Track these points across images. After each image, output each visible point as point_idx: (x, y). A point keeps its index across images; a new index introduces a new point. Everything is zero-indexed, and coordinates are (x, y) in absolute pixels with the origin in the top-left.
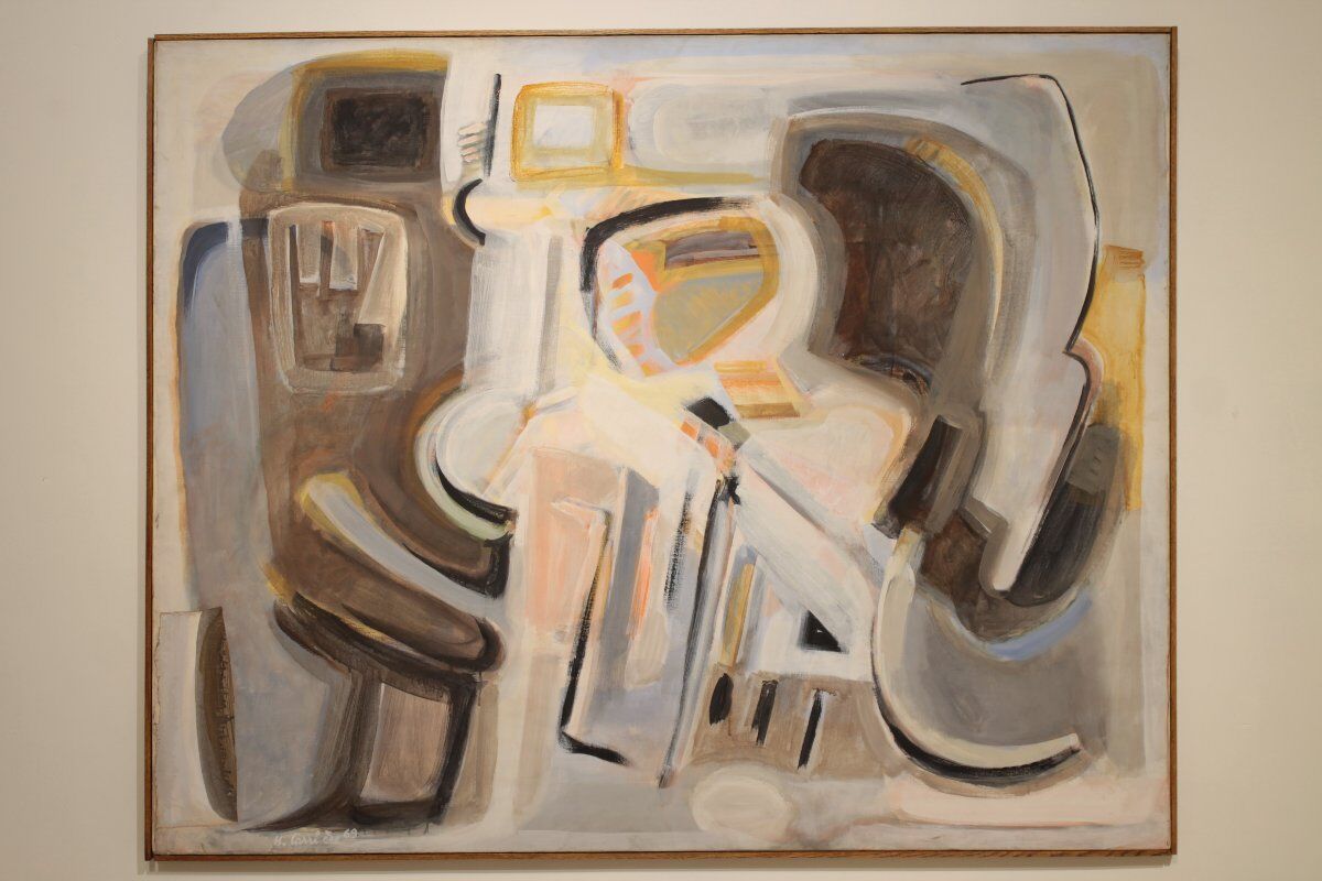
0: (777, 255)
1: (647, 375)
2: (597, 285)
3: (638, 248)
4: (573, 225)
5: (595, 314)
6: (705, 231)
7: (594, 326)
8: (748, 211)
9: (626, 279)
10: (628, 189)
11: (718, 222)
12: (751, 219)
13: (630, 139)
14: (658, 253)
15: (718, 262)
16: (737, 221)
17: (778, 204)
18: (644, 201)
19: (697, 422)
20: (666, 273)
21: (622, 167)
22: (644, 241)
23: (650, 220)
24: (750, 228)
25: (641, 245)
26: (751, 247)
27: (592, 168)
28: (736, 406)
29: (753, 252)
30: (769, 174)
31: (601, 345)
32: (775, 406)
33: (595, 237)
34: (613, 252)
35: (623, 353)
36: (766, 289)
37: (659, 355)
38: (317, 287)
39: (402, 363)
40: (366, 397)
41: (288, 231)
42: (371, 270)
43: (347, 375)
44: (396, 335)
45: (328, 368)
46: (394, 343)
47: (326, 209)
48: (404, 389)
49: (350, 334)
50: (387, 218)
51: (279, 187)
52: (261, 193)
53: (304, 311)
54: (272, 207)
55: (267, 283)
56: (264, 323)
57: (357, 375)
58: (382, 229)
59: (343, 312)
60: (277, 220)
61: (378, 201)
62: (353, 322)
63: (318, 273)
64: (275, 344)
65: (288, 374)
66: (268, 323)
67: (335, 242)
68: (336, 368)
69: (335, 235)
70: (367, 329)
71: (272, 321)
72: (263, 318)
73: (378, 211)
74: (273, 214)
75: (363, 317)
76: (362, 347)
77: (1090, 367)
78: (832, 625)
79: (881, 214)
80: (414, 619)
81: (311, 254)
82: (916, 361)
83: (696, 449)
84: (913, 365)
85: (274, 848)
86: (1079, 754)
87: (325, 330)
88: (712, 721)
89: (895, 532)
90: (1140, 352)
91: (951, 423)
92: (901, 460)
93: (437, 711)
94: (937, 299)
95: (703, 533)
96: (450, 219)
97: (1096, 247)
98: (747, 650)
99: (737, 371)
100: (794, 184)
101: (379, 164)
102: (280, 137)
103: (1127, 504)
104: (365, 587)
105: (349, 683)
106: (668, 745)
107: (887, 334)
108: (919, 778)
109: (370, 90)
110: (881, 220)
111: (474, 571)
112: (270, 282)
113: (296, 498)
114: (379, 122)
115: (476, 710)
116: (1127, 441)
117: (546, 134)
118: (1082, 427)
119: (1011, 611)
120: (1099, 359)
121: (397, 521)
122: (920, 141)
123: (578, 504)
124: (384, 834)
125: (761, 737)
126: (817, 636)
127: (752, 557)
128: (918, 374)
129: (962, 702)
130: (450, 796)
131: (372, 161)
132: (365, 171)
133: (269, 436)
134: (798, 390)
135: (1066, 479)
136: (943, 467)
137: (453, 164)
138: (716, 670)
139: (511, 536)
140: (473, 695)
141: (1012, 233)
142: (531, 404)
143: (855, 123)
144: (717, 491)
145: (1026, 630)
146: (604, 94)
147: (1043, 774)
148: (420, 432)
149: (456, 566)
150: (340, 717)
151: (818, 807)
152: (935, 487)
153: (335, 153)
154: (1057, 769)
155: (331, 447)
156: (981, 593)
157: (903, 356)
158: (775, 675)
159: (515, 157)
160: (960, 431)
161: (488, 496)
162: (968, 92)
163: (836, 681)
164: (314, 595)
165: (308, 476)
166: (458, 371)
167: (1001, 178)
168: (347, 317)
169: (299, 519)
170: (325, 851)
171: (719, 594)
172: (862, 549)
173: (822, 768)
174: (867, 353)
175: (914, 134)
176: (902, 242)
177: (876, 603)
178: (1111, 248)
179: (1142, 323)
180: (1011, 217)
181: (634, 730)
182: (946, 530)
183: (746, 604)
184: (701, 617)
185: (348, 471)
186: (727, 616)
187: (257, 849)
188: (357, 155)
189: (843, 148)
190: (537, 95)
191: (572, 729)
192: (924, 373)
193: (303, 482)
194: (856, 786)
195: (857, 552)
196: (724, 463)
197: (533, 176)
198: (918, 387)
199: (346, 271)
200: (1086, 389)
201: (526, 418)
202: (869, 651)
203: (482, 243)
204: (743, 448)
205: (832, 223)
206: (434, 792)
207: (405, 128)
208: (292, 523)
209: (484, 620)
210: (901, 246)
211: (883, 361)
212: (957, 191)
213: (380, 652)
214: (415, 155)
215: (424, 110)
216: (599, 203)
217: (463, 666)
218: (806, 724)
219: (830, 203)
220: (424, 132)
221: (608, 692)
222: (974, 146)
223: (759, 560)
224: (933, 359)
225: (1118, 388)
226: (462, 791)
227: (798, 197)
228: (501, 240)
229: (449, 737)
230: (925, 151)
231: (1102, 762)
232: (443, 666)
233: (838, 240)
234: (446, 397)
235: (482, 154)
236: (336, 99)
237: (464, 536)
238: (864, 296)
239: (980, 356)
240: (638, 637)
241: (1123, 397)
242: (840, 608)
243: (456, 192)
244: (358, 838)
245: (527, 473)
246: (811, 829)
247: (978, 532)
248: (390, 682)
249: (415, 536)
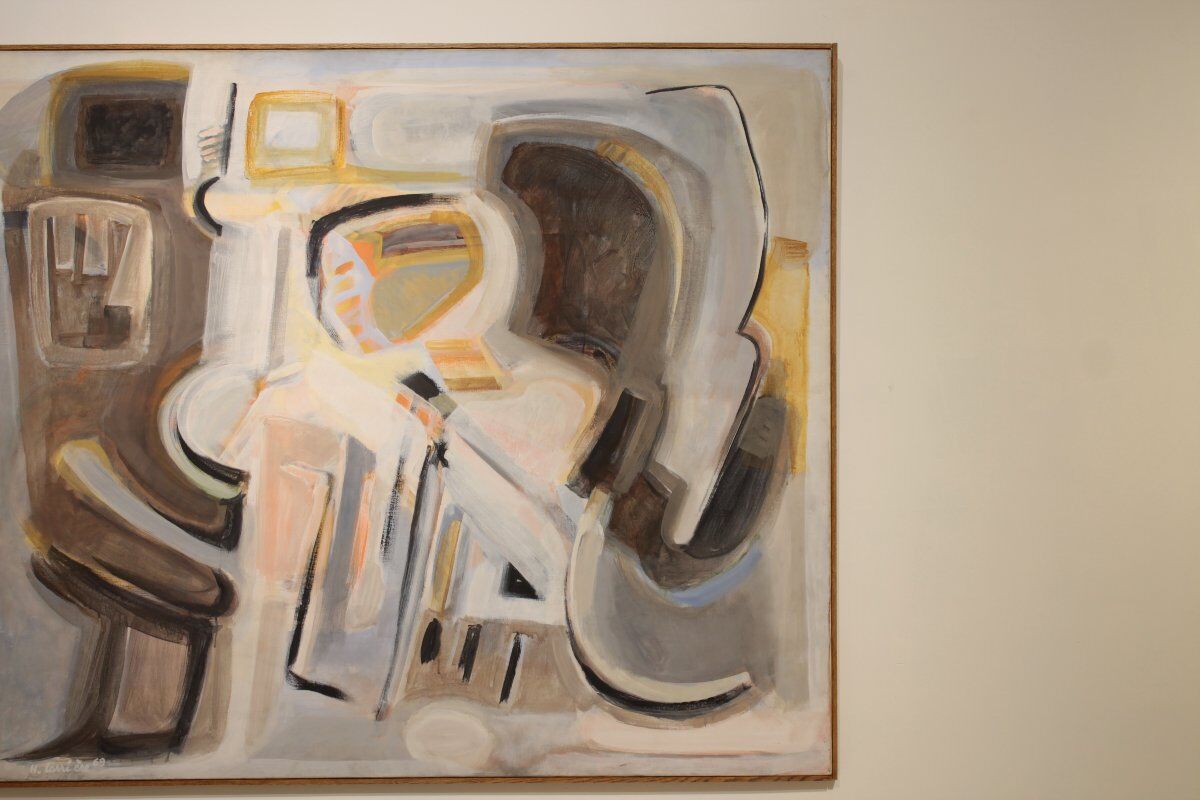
0: (481, 245)
1: (366, 352)
2: (322, 272)
3: (358, 238)
4: (300, 218)
5: (320, 297)
6: (417, 223)
7: (319, 308)
8: (455, 205)
9: (347, 266)
10: (350, 186)
11: (429, 216)
12: (458, 213)
13: (352, 142)
14: (378, 242)
15: (429, 252)
16: (446, 215)
17: (483, 201)
18: (364, 196)
19: (410, 394)
20: (384, 260)
21: (344, 166)
22: (363, 233)
23: (369, 214)
24: (458, 221)
25: (361, 237)
26: (459, 238)
27: (317, 167)
28: (446, 380)
29: (461, 242)
30: (474, 173)
31: (325, 325)
32: (480, 380)
33: (320, 229)
34: (336, 242)
35: (344, 332)
36: (472, 275)
37: (376, 334)
38: (71, 273)
39: (147, 341)
40: (115, 371)
41: (45, 222)
42: (120, 257)
43: (99, 352)
44: (142, 316)
45: (81, 345)
46: (140, 324)
47: (79, 203)
48: (149, 364)
49: (100, 315)
50: (134, 211)
51: (37, 183)
52: (22, 189)
53: (60, 294)
54: (31, 201)
55: (27, 270)
56: (24, 305)
57: (107, 352)
58: (129, 221)
59: (94, 295)
60: (35, 213)
61: (126, 196)
62: (103, 304)
63: (72, 260)
64: (34, 324)
65: (45, 350)
66: (28, 305)
67: (88, 233)
68: (89, 345)
69: (88, 227)
70: (116, 310)
71: (31, 303)
72: (23, 300)
73: (126, 205)
74: (32, 207)
75: (113, 300)
76: (111, 327)
77: (760, 345)
78: (530, 575)
79: (574, 209)
80: (158, 570)
81: (67, 243)
82: (605, 340)
83: (409, 419)
84: (603, 344)
85: (30, 775)
86: (750, 690)
87: (79, 311)
88: (422, 662)
89: (586, 492)
90: (804, 332)
91: (637, 395)
92: (592, 427)
93: (177, 653)
94: (624, 284)
95: (415, 493)
96: (190, 212)
97: (766, 239)
98: (454, 598)
99: (446, 348)
100: (497, 183)
101: (128, 163)
102: (39, 138)
103: (793, 467)
104: (114, 542)
105: (98, 627)
106: (383, 683)
107: (579, 316)
108: (607, 711)
109: (120, 97)
110: (574, 213)
111: (210, 527)
112: (29, 268)
113: (51, 462)
114: (128, 125)
115: (213, 651)
116: (793, 412)
117: (277, 136)
118: (753, 398)
119: (689, 563)
120: (769, 339)
121: (142, 482)
122: (610, 144)
123: (304, 467)
124: (130, 763)
125: (467, 675)
126: (516, 585)
127: (458, 514)
128: (607, 351)
129: (647, 644)
130: (188, 728)
131: (122, 160)
132: (116, 169)
133: (28, 406)
134: (501, 366)
135: (738, 445)
136: (629, 435)
137: (194, 164)
138: (426, 616)
139: (244, 495)
140: (209, 639)
141: (691, 226)
142: (263, 378)
143: (552, 127)
144: (428, 456)
145: (703, 579)
146: (329, 101)
147: (718, 708)
148: (163, 403)
149: (195, 523)
150: (91, 657)
151: (517, 738)
152: (622, 452)
153: (88, 153)
154: (732, 702)
155: (83, 415)
156: (662, 549)
157: (593, 335)
158: (479, 619)
159: (249, 156)
160: (645, 402)
161: (223, 460)
162: (651, 100)
163: (535, 625)
164: (68, 550)
165: (63, 442)
166: (197, 348)
167: (681, 177)
168: (98, 300)
169: (54, 480)
170: (76, 779)
171: (430, 547)
172: (557, 508)
173: (521, 704)
174: (562, 332)
175: (603, 138)
176: (592, 233)
177: (570, 556)
178: (779, 239)
179: (806, 306)
180: (690, 212)
181: (353, 670)
182: (632, 491)
183: (454, 555)
184: (413, 568)
185: (97, 438)
186: (437, 568)
187: (14, 778)
188: (108, 155)
189: (541, 150)
190: (271, 102)
191: (299, 668)
192: (613, 351)
193: (58, 447)
194: (552, 719)
195: (552, 510)
196: (434, 430)
197: (265, 175)
198: (607, 364)
199: (97, 257)
200: (757, 365)
201: (258, 391)
202: (563, 600)
203: (219, 234)
204: (450, 417)
205: (531, 217)
206: (174, 725)
207: (151, 131)
208: (48, 484)
209: (220, 570)
210: (592, 237)
211: (576, 340)
212: (641, 188)
213: (126, 599)
214: (160, 155)
215: (168, 115)
216: (323, 199)
217: (200, 612)
218: (507, 664)
219: (529, 200)
220: (168, 134)
221: (330, 635)
222: (658, 148)
223: (465, 517)
224: (620, 338)
225: (785, 365)
226: (199, 724)
227: (501, 194)
228: (235, 231)
229: (188, 675)
230: (614, 154)
231: (771, 698)
232: (182, 612)
233: (536, 232)
234: (186, 372)
235: (219, 155)
236: (89, 105)
237: (202, 495)
238: (559, 282)
239: (662, 335)
240: (357, 586)
241: (789, 372)
242: (537, 560)
243: (196, 189)
244: (106, 766)
245: (258, 438)
246: (512, 758)
247: (660, 491)
248: (136, 627)
249: (158, 495)
